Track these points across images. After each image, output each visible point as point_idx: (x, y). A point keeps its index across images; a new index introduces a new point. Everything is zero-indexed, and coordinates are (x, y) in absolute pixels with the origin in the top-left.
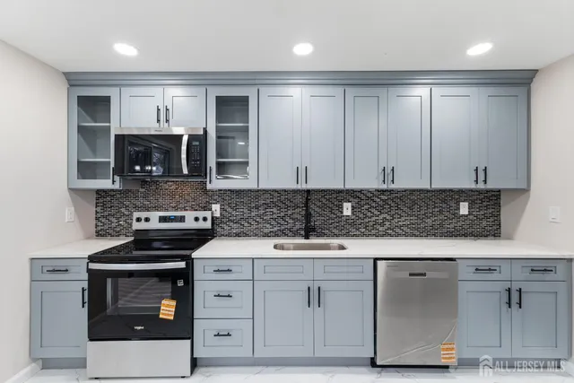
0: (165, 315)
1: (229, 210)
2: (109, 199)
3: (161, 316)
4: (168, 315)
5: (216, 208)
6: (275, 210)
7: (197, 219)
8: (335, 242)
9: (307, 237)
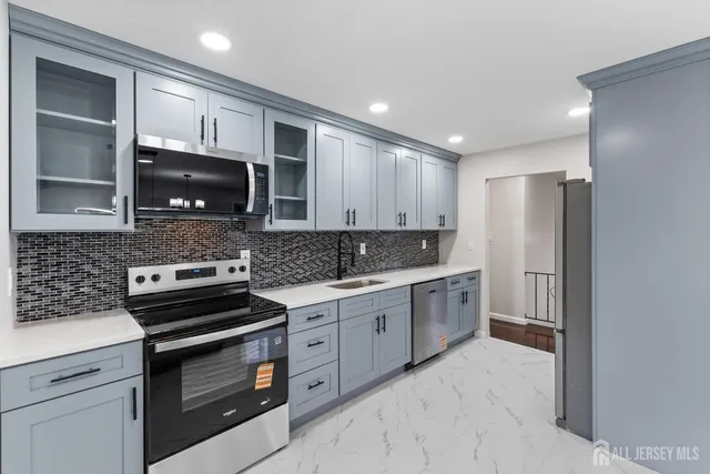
0: (261, 384)
1: (261, 256)
2: (51, 249)
3: (257, 387)
4: (265, 383)
5: (245, 254)
6: (307, 253)
7: (232, 270)
8: (364, 279)
9: (339, 278)
